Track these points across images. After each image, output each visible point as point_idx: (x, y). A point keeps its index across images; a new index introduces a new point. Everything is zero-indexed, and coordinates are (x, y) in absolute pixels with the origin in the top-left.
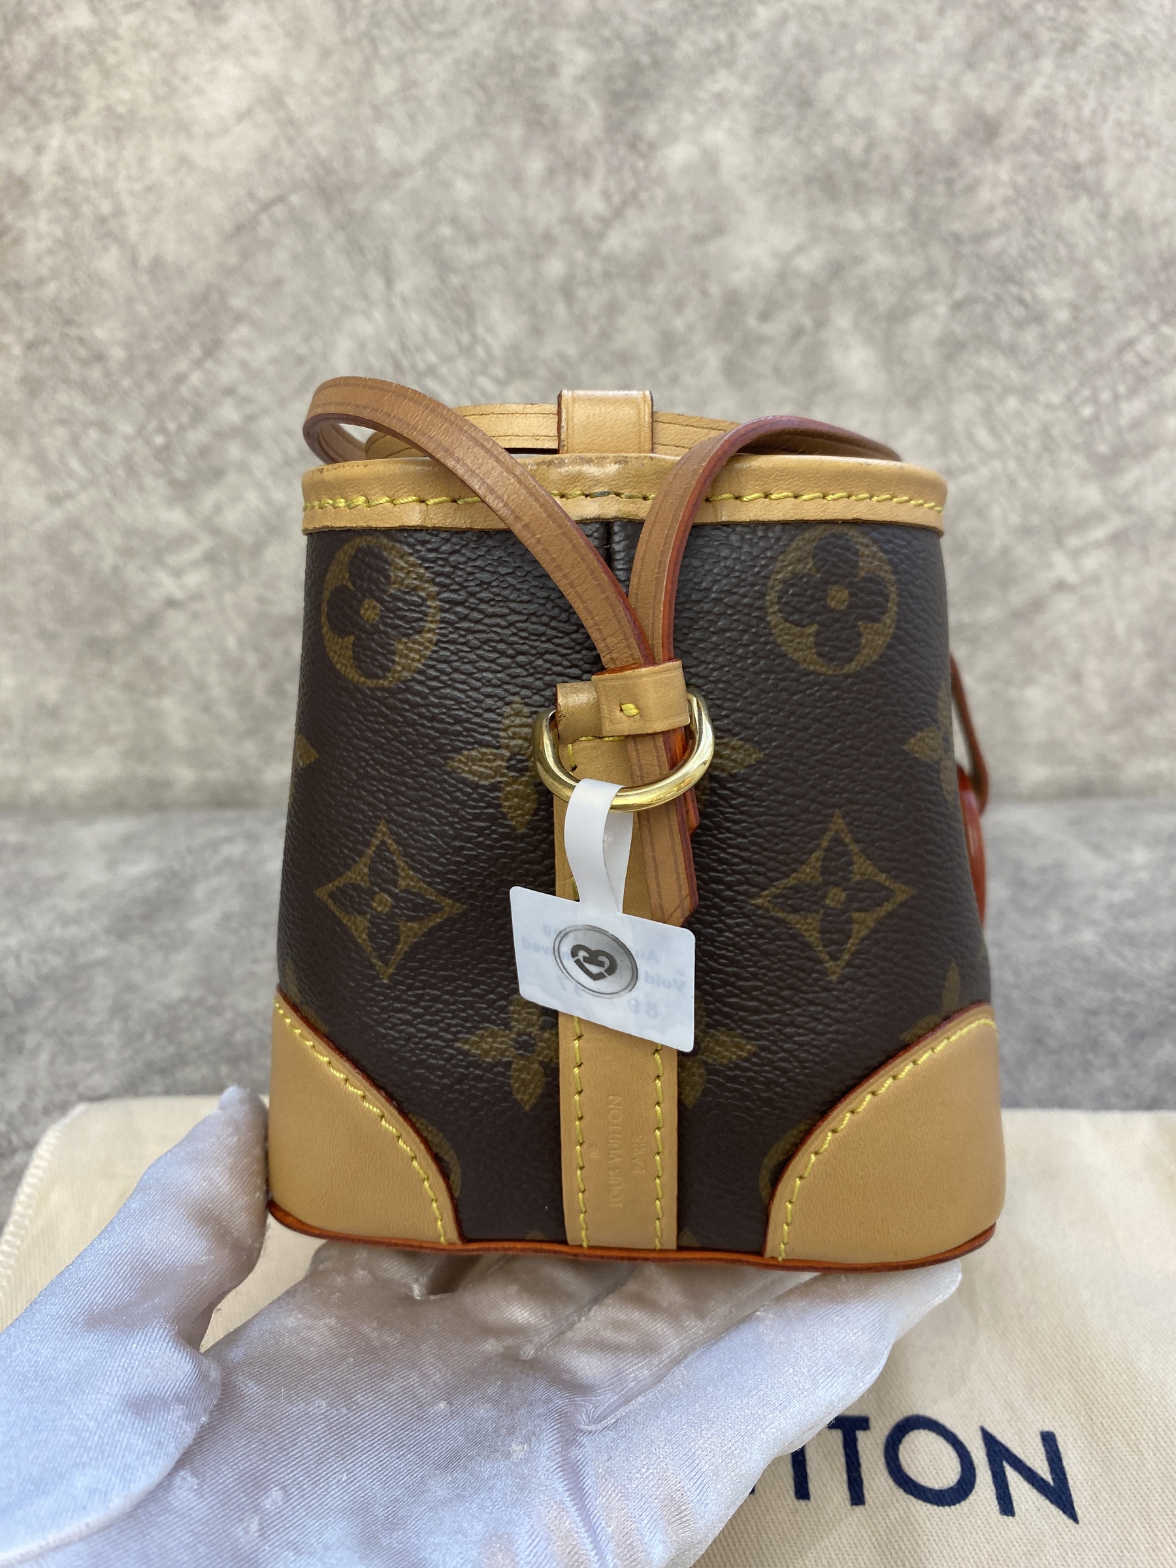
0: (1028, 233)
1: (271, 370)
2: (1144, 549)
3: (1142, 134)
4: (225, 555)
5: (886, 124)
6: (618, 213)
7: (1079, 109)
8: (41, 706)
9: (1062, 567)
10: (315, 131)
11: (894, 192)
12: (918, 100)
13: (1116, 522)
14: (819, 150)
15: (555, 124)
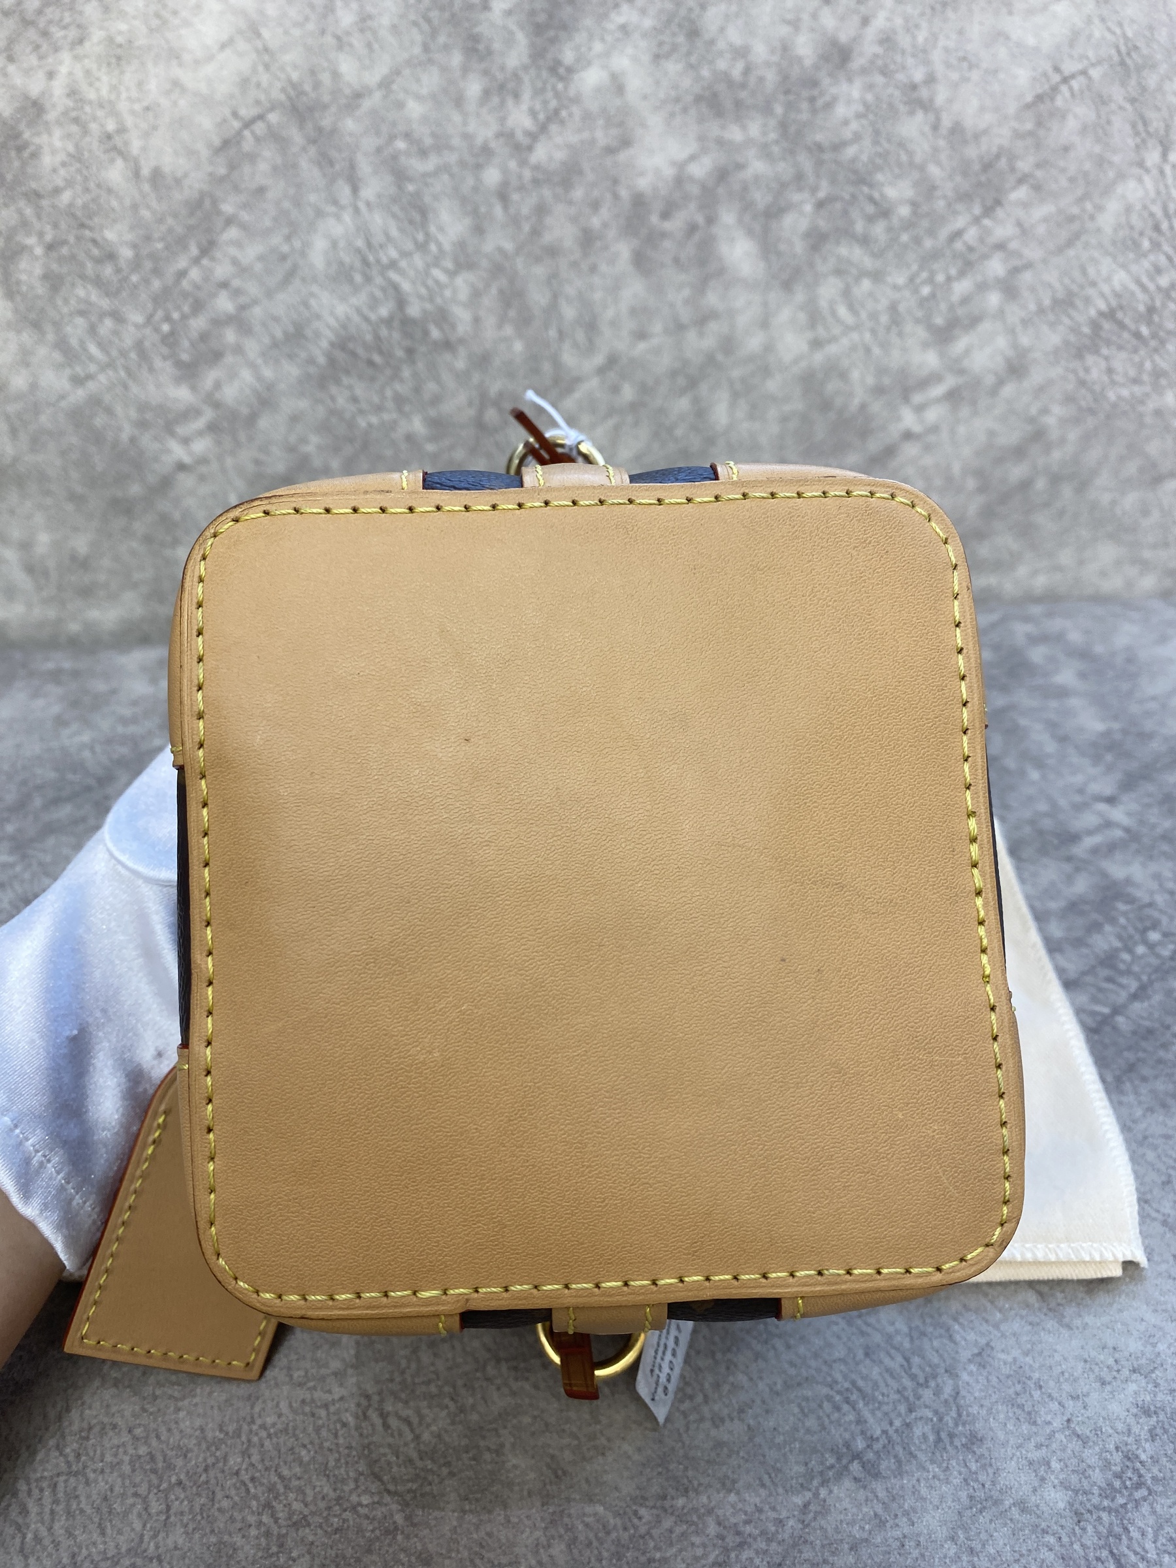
0: (876, 143)
1: (258, 267)
2: (974, 403)
3: (964, 59)
4: (225, 424)
5: (760, 51)
6: (543, 128)
7: (914, 37)
8: (73, 558)
9: (908, 419)
10: (288, 58)
11: (767, 109)
12: (785, 30)
13: (950, 382)
14: (705, 73)
15: (489, 52)
